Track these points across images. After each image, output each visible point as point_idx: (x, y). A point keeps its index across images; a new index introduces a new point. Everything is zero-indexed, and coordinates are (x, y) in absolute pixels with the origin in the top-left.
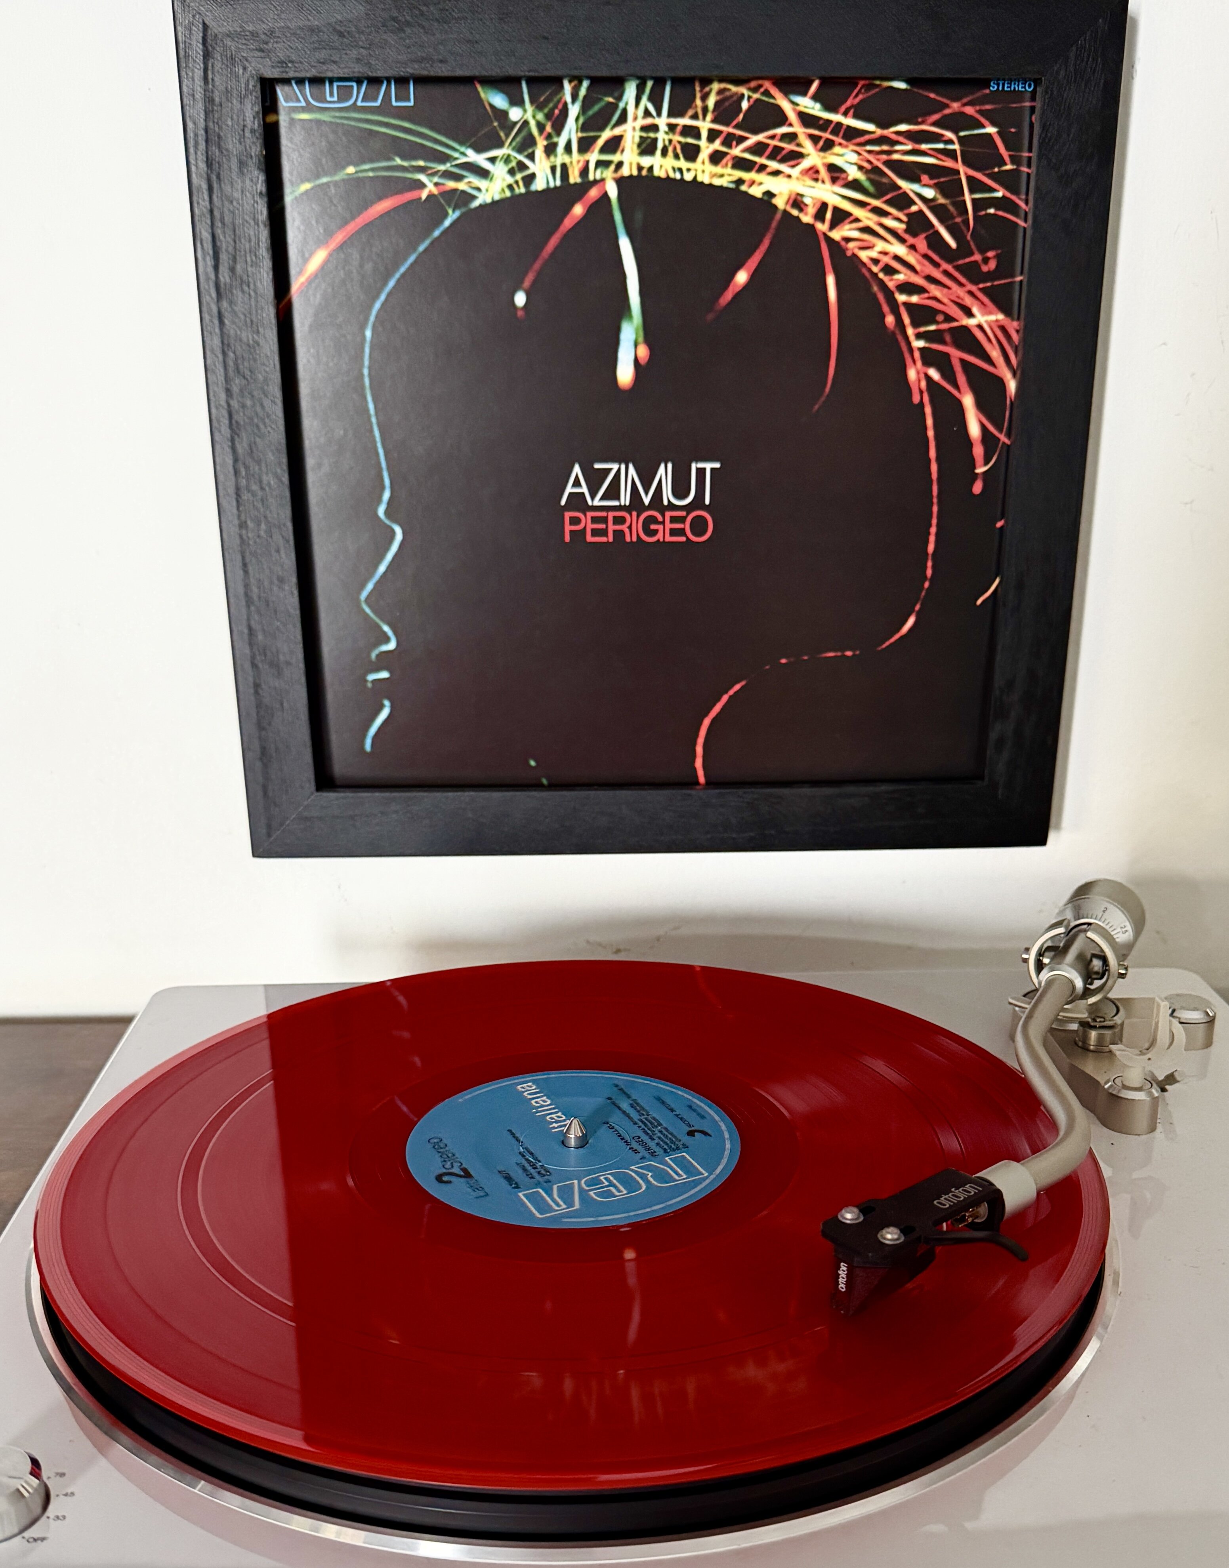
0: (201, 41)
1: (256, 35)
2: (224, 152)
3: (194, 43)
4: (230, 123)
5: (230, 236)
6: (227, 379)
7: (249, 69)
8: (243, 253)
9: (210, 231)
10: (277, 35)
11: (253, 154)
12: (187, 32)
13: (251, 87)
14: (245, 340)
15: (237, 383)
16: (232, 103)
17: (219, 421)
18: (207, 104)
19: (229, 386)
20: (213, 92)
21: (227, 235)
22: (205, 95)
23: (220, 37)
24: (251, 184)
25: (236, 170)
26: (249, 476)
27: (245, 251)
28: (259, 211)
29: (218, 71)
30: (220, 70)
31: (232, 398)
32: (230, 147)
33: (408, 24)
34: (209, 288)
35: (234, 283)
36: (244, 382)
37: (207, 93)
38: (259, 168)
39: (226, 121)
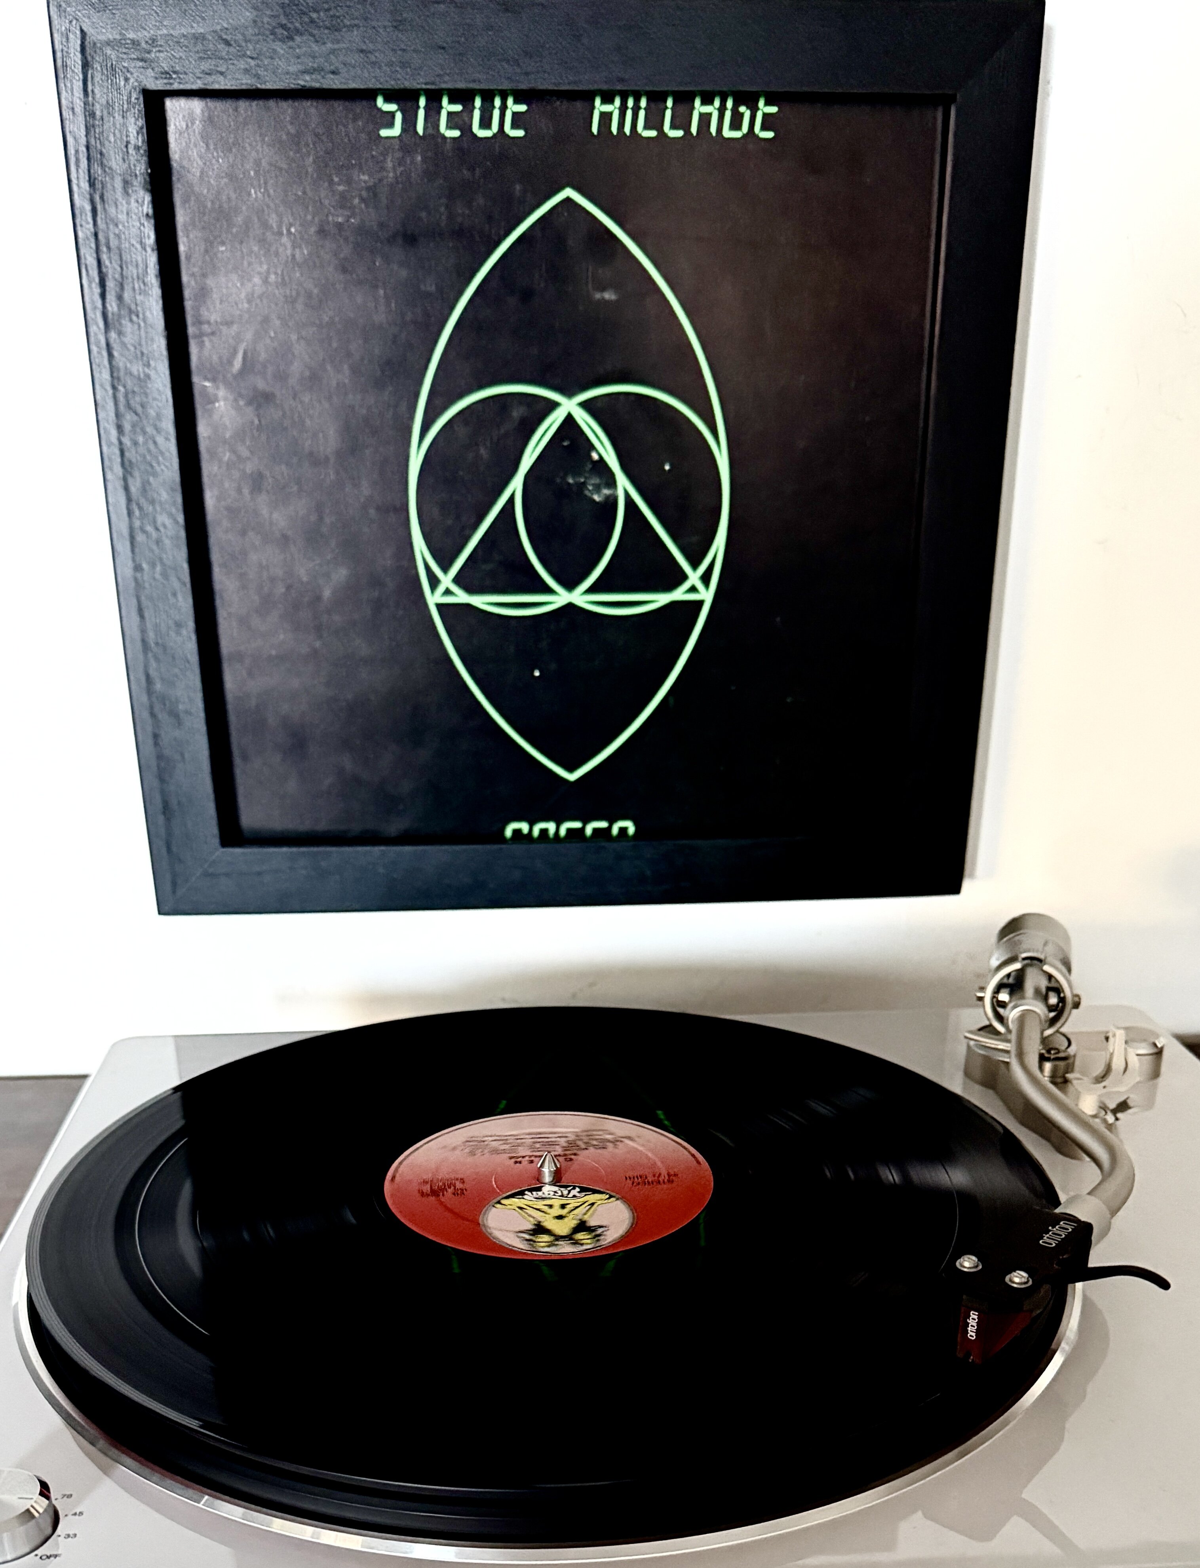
0: (79, 49)
1: (136, 43)
2: (107, 169)
3: (72, 51)
4: (112, 140)
5: (116, 261)
6: (118, 415)
7: (132, 80)
8: (130, 279)
9: (95, 255)
10: (159, 43)
11: (138, 172)
12: (64, 40)
13: (133, 99)
14: (136, 373)
15: (128, 419)
16: (114, 117)
17: (110, 459)
18: (88, 118)
19: (120, 423)
20: (93, 105)
21: (113, 261)
22: (85, 108)
23: (99, 45)
24: (136, 204)
25: (120, 190)
26: (144, 515)
27: (133, 279)
28: (146, 235)
29: (98, 82)
30: (100, 82)
31: (123, 435)
32: (113, 164)
33: (297, 31)
34: (96, 317)
35: (122, 312)
36: (135, 418)
37: (87, 107)
38: (144, 187)
39: (108, 136)
